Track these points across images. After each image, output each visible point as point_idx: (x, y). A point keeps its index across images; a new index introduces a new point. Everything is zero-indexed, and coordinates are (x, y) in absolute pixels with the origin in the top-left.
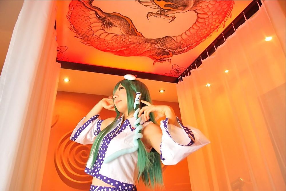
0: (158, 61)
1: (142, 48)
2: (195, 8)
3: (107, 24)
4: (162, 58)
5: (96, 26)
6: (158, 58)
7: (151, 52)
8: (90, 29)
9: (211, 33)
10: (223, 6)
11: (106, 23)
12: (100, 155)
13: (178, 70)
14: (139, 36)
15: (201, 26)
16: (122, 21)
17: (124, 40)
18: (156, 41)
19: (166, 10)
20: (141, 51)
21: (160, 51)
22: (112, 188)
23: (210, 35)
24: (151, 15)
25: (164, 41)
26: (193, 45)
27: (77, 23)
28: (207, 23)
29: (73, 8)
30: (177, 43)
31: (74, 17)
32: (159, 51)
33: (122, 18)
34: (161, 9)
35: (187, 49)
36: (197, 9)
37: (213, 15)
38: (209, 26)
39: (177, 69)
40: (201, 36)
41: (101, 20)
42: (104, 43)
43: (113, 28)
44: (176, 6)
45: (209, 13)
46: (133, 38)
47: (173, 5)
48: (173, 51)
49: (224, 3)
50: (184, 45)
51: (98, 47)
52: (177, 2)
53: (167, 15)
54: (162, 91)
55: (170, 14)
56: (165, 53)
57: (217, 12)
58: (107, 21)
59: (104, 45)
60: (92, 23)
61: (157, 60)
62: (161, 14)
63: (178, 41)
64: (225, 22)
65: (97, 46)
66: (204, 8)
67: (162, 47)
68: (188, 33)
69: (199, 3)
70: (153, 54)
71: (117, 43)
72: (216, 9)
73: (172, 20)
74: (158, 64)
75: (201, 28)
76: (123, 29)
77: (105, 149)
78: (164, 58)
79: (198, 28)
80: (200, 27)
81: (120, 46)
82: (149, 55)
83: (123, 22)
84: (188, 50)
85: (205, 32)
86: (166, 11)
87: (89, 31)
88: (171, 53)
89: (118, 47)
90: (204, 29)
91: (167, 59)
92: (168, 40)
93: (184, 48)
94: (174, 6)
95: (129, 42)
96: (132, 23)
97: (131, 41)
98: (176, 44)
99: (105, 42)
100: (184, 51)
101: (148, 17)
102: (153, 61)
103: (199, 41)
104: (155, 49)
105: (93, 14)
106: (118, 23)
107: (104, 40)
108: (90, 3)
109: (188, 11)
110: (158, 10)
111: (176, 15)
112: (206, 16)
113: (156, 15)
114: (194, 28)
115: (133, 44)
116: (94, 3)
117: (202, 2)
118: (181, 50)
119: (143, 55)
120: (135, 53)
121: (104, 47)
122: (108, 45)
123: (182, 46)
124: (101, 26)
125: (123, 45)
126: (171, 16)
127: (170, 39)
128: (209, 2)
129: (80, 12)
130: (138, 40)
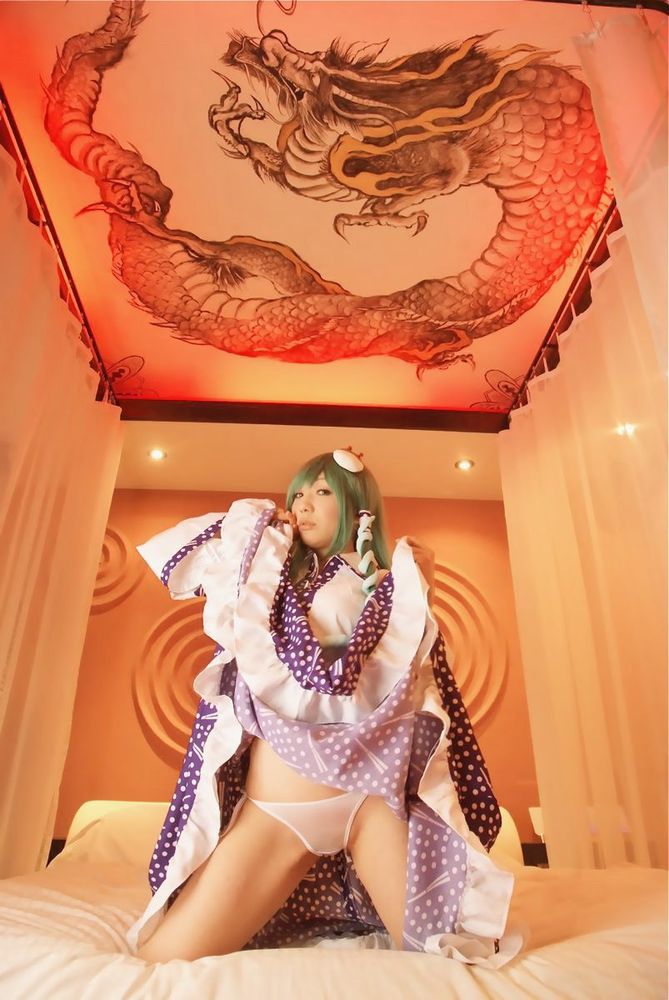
0: (429, 367)
1: (360, 330)
2: (481, 173)
3: (228, 273)
4: (438, 354)
5: (198, 285)
6: (426, 355)
7: (394, 339)
8: (185, 295)
9: (573, 243)
10: (577, 145)
11: (224, 272)
13: (513, 389)
14: (336, 294)
15: (529, 227)
16: (267, 257)
17: (293, 313)
18: (395, 301)
19: (388, 197)
20: (360, 341)
21: (424, 330)
23: (575, 252)
24: (347, 222)
25: (421, 296)
26: (528, 295)
27: (145, 286)
28: (546, 214)
29: (120, 247)
30: (468, 296)
31: (130, 269)
32: (419, 331)
33: (266, 248)
34: (370, 199)
35: (512, 312)
36: (487, 177)
37: (554, 182)
38: (560, 222)
39: (506, 386)
40: (546, 262)
41: (207, 265)
42: (239, 330)
43: (249, 281)
44: (414, 179)
46: (316, 304)
47: (404, 177)
48: (467, 325)
49: (579, 137)
50: (497, 299)
51: (227, 344)
52: (413, 167)
53: (396, 214)
54: (465, 466)
55: (406, 208)
56: (439, 335)
57: (564, 171)
58: (223, 265)
59: (242, 338)
60: (188, 278)
61: (425, 364)
62: (375, 215)
63: (471, 290)
65: (222, 343)
66: (512, 168)
67: (424, 318)
68: (490, 257)
69: (488, 155)
70: (403, 343)
71: (276, 325)
72: (557, 161)
73: (421, 226)
74: (433, 375)
75: (530, 233)
76: (279, 280)
78: (445, 352)
79: (519, 236)
80: (527, 233)
81: (291, 334)
82: (391, 349)
83: (269, 259)
84: (516, 314)
85: (550, 243)
86: (388, 201)
87: (186, 303)
88: (461, 334)
89: (285, 335)
90: (544, 234)
91: (457, 354)
92: (433, 293)
93: (502, 310)
95: (312, 316)
96: (300, 258)
97: (317, 314)
98: (466, 302)
99: (242, 328)
100: (506, 321)
101: (341, 231)
102: (412, 368)
103: (544, 280)
104: (402, 327)
105: (178, 252)
106: (257, 266)
107: (237, 324)
108: (160, 222)
109: (461, 186)
110: (363, 204)
111: (427, 207)
112: (531, 192)
113: (363, 219)
114: (507, 237)
115: (327, 321)
116: (171, 222)
117: (498, 148)
118: (494, 319)
119: (370, 351)
120: (344, 348)
121: (243, 343)
122: (254, 335)
123: (489, 303)
124: (214, 282)
125: (297, 329)
126: (411, 212)
127: (441, 287)
128: (522, 142)
129: (143, 254)
130: (337, 306)
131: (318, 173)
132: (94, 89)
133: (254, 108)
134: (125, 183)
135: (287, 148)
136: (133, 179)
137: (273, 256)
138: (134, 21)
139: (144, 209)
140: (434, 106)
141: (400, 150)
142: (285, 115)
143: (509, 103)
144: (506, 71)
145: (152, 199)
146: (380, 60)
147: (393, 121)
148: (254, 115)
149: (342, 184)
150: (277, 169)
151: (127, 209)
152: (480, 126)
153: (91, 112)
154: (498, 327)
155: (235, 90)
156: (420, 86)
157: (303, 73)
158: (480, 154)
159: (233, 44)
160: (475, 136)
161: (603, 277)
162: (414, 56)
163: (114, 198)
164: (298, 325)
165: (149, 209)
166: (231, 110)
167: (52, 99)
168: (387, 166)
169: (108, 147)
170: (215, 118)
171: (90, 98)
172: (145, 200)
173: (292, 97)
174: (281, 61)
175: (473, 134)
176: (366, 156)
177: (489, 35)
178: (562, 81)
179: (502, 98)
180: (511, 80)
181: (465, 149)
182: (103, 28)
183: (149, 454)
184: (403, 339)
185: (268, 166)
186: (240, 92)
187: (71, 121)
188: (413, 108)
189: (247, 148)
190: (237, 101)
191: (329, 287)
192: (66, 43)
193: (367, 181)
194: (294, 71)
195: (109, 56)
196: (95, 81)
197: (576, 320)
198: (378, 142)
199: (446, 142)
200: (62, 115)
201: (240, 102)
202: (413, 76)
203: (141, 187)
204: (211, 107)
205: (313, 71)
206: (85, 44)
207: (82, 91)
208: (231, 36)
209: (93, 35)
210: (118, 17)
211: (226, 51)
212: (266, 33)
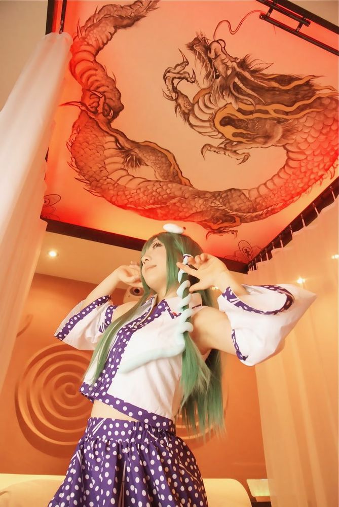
0: (215, 233)
1: (189, 206)
2: (284, 142)
3: (133, 160)
4: (222, 227)
5: (113, 163)
6: (215, 227)
7: (204, 215)
8: (103, 167)
9: (309, 186)
10: (332, 140)
11: (131, 159)
12: (110, 360)
13: (249, 252)
14: (186, 185)
15: (293, 173)
16: (159, 157)
17: (158, 190)
18: (213, 196)
20: (186, 212)
21: (220, 214)
22: (130, 422)
23: (308, 190)
24: (209, 148)
25: (227, 196)
26: (277, 207)
27: (82, 156)
28: (303, 169)
29: (78, 130)
30: (250, 201)
31: (78, 144)
33: (160, 152)
34: (226, 140)
35: (266, 214)
36: (287, 144)
37: (314, 155)
38: (307, 175)
39: (246, 250)
40: (293, 192)
41: (124, 152)
42: (124, 193)
43: (143, 167)
45: (308, 152)
46: (174, 188)
47: (248, 134)
48: (242, 215)
49: (334, 138)
50: (262, 205)
51: (114, 199)
52: (254, 130)
53: (235, 151)
55: (241, 150)
56: (227, 217)
57: (321, 151)
58: (133, 155)
59: (123, 198)
60: (108, 158)
61: (213, 231)
62: (225, 149)
63: (252, 198)
64: (334, 168)
65: (111, 198)
66: (299, 143)
67: (224, 207)
68: (270, 184)
69: (291, 134)
70: (207, 218)
71: (146, 195)
72: (320, 145)
73: (244, 161)
74: (214, 237)
75: (293, 177)
76: (159, 171)
77: (120, 350)
78: (225, 227)
79: (287, 177)
80: (291, 176)
81: (151, 202)
82: (199, 220)
84: (268, 215)
85: (299, 184)
86: (235, 143)
87: (101, 171)
88: (238, 219)
89: (148, 202)
90: (298, 179)
91: (231, 229)
92: (234, 196)
93: (262, 212)
95: (167, 194)
96: (176, 161)
97: (170, 193)
98: (248, 203)
99: (126, 192)
100: (261, 217)
101: (204, 153)
102: (205, 231)
103: (288, 201)
104: (211, 210)
105: (111, 142)
106: (151, 160)
107: (125, 189)
108: (109, 123)
109: (272, 145)
110: (221, 142)
111: (251, 151)
112: (302, 157)
113: (218, 150)
114: (281, 176)
115: (173, 198)
116: (114, 125)
117: (298, 131)
118: (257, 215)
119: (189, 219)
120: (176, 215)
121: (123, 200)
122: (132, 197)
123: (257, 207)
124: (123, 163)
125: (156, 199)
126: (242, 152)
127: (239, 194)
128: (309, 132)
129: (89, 137)
130: (183, 192)
131: (207, 119)
132: (107, 37)
133: (191, 76)
134: (99, 95)
135: (198, 102)
136: (105, 94)
137: (162, 157)
138: (149, 8)
139: (103, 113)
140: (278, 103)
141: (253, 120)
142: (205, 84)
143: (312, 111)
144: (319, 96)
145: (111, 108)
146: (265, 72)
147: (256, 104)
148: (189, 79)
149: (216, 129)
150: (187, 111)
151: (93, 110)
152: (295, 119)
153: (100, 49)
154: (257, 219)
155: (187, 63)
156: (277, 91)
157: (224, 66)
158: (287, 133)
159: (196, 39)
160: (290, 123)
162: (281, 75)
163: (88, 102)
164: (158, 198)
165: (106, 113)
166: (178, 73)
167: (80, 34)
168: (243, 126)
169: (100, 72)
170: (168, 74)
171: (102, 41)
172: (106, 108)
173: (213, 76)
174: (217, 56)
175: (289, 122)
176: (235, 118)
177: (318, 77)
179: (310, 108)
180: (319, 101)
181: (283, 128)
182: (130, 6)
184: (208, 216)
185: (183, 108)
186: (188, 65)
187: (85, 51)
188: (269, 101)
189: (177, 96)
190: (183, 69)
191: (184, 181)
192: (104, 6)
193: (229, 130)
194: (220, 63)
195: (125, 22)
196: (110, 33)
198: (244, 112)
199: (276, 122)
200: (81, 46)
201: (184, 71)
202: (276, 85)
203: (107, 100)
204: (168, 68)
205: (230, 66)
206: (115, 11)
207: (100, 36)
208: (197, 35)
209: (122, 7)
210: (142, 4)
211: (191, 42)
212: (216, 39)
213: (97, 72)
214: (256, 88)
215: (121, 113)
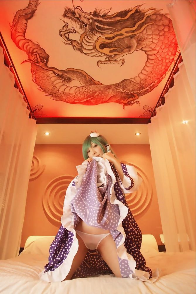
0: (127, 105)
1: (106, 95)
2: (140, 47)
4: (129, 101)
5: (58, 83)
6: (126, 102)
7: (116, 97)
8: (54, 86)
9: (168, 67)
10: (168, 38)
11: (65, 79)
13: (152, 111)
14: (99, 84)
15: (155, 63)
16: (78, 74)
17: (86, 91)
18: (116, 86)
20: (106, 98)
21: (125, 94)
23: (169, 70)
24: (101, 63)
26: (155, 83)
27: (42, 84)
28: (160, 59)
29: (34, 72)
30: (137, 84)
31: (38, 79)
32: (123, 95)
33: (77, 71)
34: (107, 56)
35: (151, 88)
36: (142, 47)
37: (162, 49)
38: (164, 61)
39: (149, 110)
40: (160, 73)
41: (60, 77)
42: (70, 96)
43: (73, 81)
44: (120, 49)
46: (93, 88)
47: (117, 49)
48: (137, 92)
49: (169, 35)
50: (146, 84)
51: (67, 100)
52: (120, 46)
53: (115, 60)
54: (138, 134)
55: (118, 58)
56: (129, 96)
57: (165, 45)
58: (65, 77)
59: (71, 98)
60: (54, 81)
61: (125, 104)
62: (109, 60)
63: (138, 82)
65: (65, 100)
66: (149, 45)
67: (125, 91)
68: (144, 72)
69: (142, 41)
70: (118, 99)
71: (81, 94)
72: (163, 42)
73: (123, 64)
74: (128, 108)
75: (155, 64)
76: (81, 81)
78: (131, 101)
82: (115, 100)
83: (78, 75)
85: (161, 67)
86: (113, 56)
87: (54, 89)
88: (135, 95)
89: (84, 97)
90: (159, 65)
91: (134, 101)
92: (127, 83)
93: (147, 88)
94: (119, 50)
95: (91, 91)
96: (87, 74)
97: (93, 91)
98: (137, 85)
100: (149, 91)
101: (99, 66)
102: (121, 106)
103: (160, 78)
104: (118, 94)
105: (52, 73)
106: (75, 77)
107: (70, 94)
108: (46, 65)
109: (134, 51)
110: (105, 58)
111: (124, 57)
112: (155, 52)
113: (106, 62)
114: (149, 66)
115: (96, 92)
116: (49, 65)
117: (145, 39)
118: (145, 90)
119: (109, 101)
120: (101, 101)
121: (72, 100)
122: (75, 97)
123: (144, 86)
124: (62, 82)
125: (87, 95)
126: (119, 60)
127: (129, 82)
128: (152, 37)
129: (41, 74)
130: (99, 88)
131: (92, 49)
132: (25, 26)
133: (73, 30)
134: (35, 53)
135: (83, 41)
136: (38, 52)
137: (80, 74)
138: (36, 5)
139: (41, 61)
140: (126, 27)
141: (116, 41)
142: (82, 31)
143: (148, 25)
144: (147, 16)
145: (43, 58)
146: (109, 14)
147: (114, 32)
148: (73, 32)
149: (99, 52)
150: (80, 48)
151: (36, 61)
152: (140, 33)
153: (24, 33)
154: (147, 93)
155: (67, 24)
157: (87, 19)
158: (140, 41)
159: (66, 11)
161: (177, 77)
162: (120, 13)
163: (32, 58)
164: (88, 94)
165: (43, 61)
166: (66, 31)
167: (13, 29)
168: (112, 46)
169: (30, 43)
170: (61, 33)
171: (24, 29)
172: (41, 58)
173: (83, 26)
174: (80, 15)
175: (137, 35)
176: (106, 43)
177: (141, 5)
178: (163, 18)
179: (146, 24)
180: (149, 19)
181: (135, 40)
182: (27, 8)
183: (45, 133)
184: (119, 97)
185: (77, 47)
186: (68, 25)
187: (19, 36)
188: (120, 28)
189: (71, 42)
191: (96, 82)
192: (17, 12)
193: (106, 50)
194: (84, 18)
195: (29, 16)
196: (25, 23)
197: (170, 90)
198: (110, 39)
199: (130, 38)
200: (16, 34)
201: (68, 28)
202: (119, 18)
203: (40, 55)
204: (60, 30)
205: (90, 18)
206: (22, 12)
207: (22, 27)
208: (65, 9)
209: (24, 10)
210: (32, 4)
211: (64, 13)
212: (75, 7)
213: (29, 43)
214: (109, 24)
215: (49, 59)
